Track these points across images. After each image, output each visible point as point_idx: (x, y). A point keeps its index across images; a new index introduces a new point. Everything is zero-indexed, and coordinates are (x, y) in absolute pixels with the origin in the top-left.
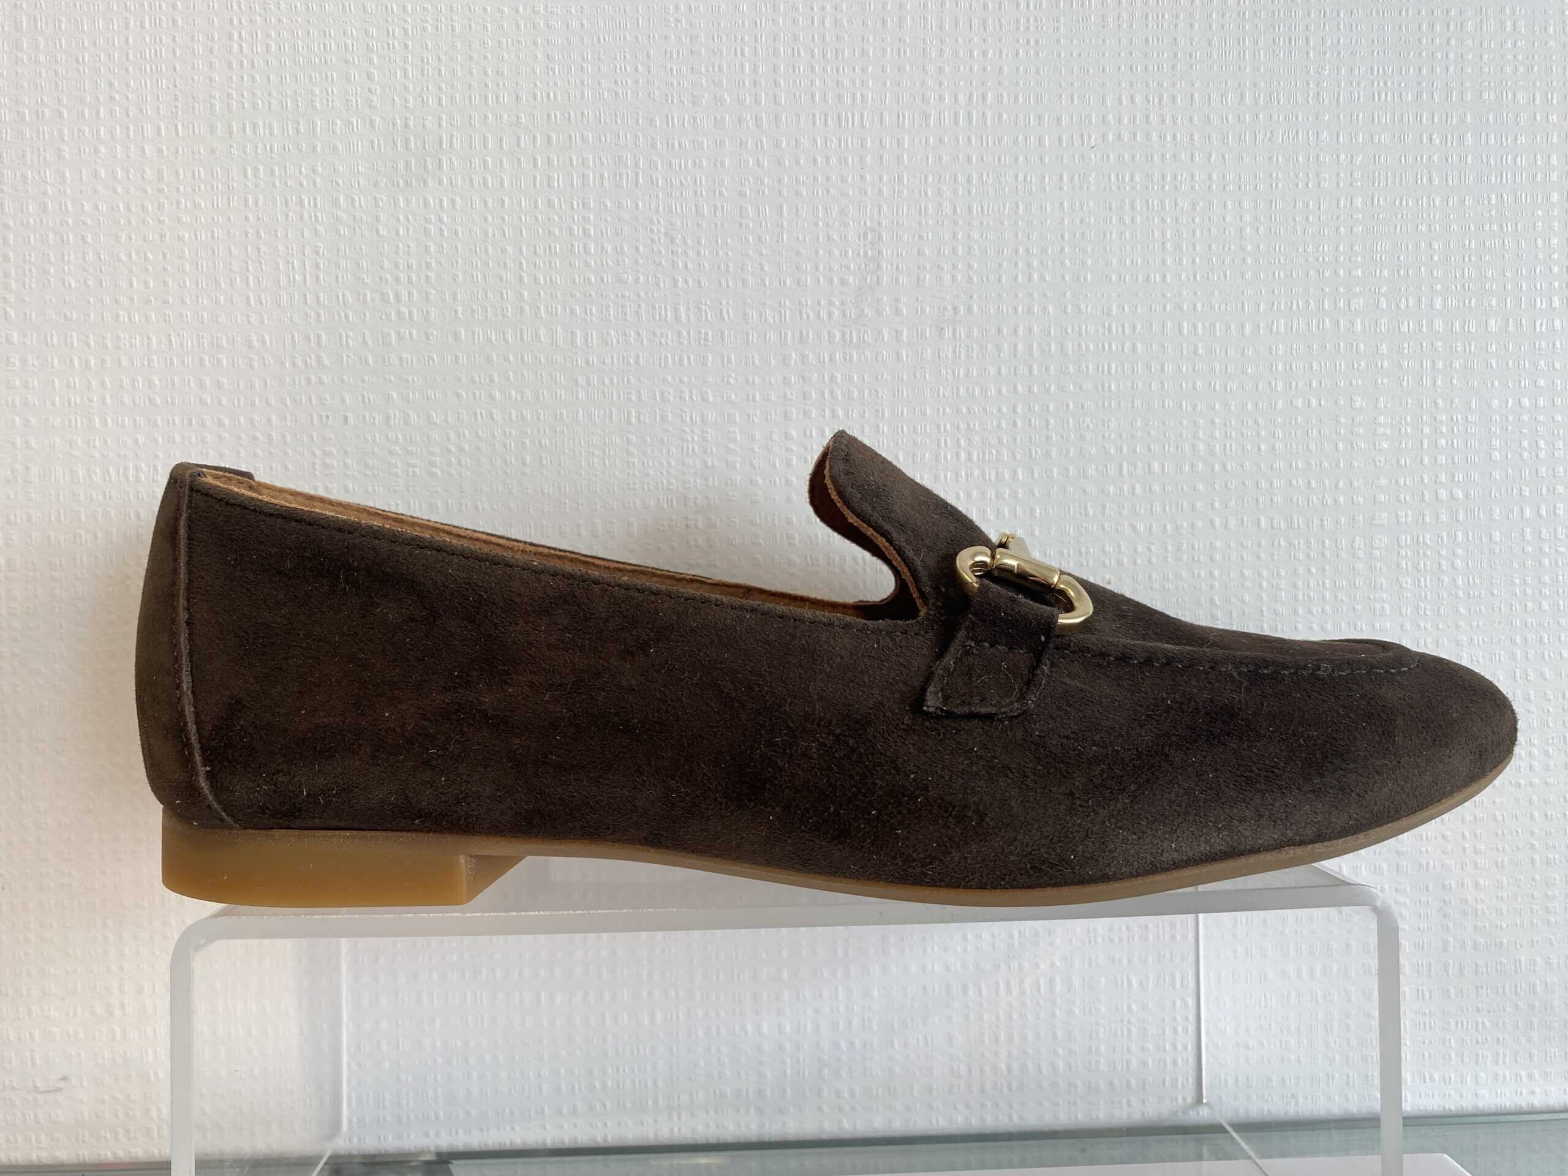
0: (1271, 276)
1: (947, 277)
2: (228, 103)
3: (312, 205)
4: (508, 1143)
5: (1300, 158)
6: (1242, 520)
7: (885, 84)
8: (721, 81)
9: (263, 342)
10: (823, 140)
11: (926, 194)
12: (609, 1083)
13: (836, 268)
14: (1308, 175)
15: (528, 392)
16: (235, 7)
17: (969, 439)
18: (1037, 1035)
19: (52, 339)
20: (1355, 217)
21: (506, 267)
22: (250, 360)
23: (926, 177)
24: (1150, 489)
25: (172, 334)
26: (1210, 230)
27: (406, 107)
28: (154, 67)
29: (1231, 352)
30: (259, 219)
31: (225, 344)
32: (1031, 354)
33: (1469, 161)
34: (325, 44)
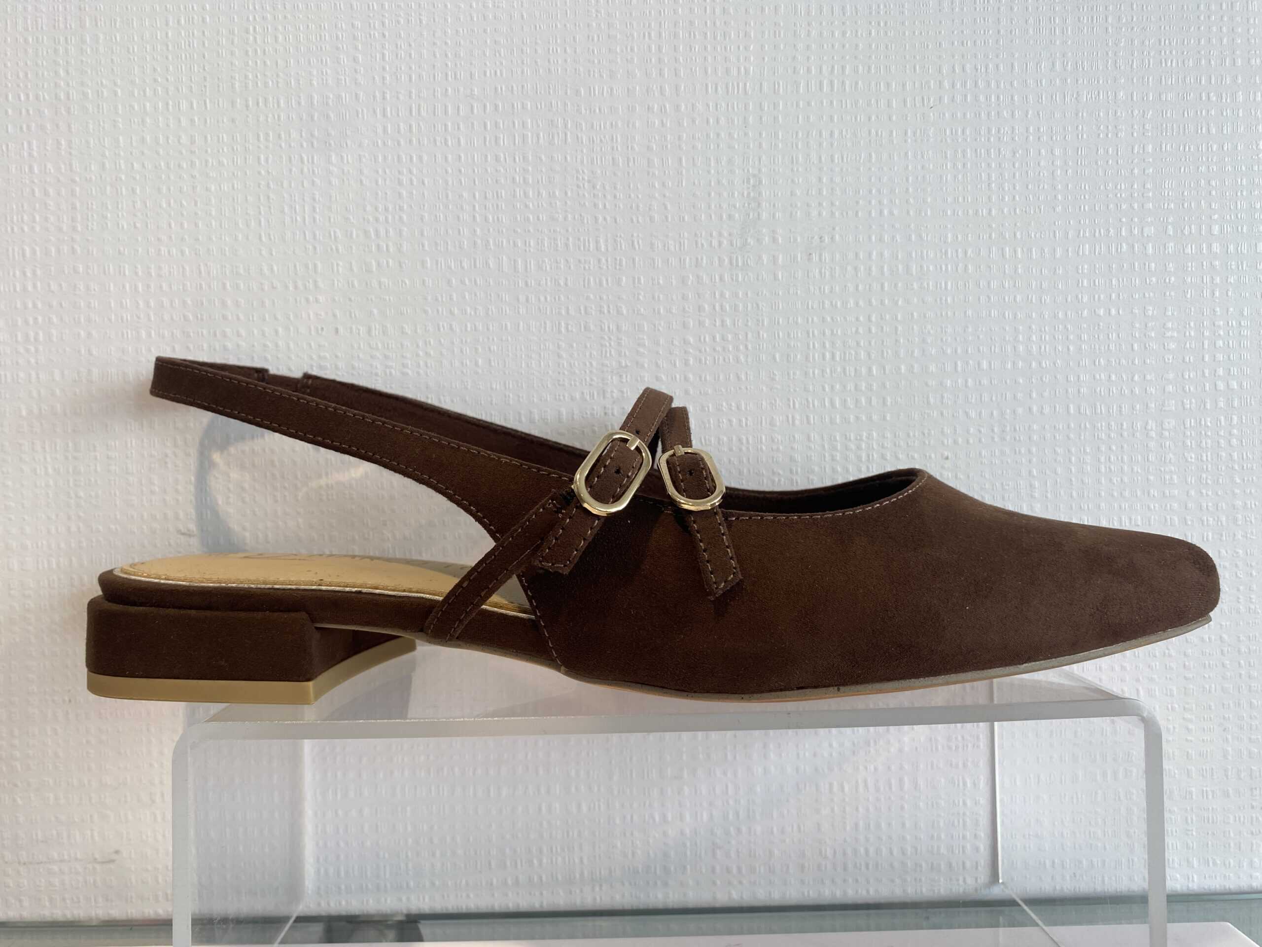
0: (1077, 210)
1: (814, 213)
2: (246, 83)
3: (310, 161)
4: (464, 907)
5: (1101, 114)
6: (1055, 407)
7: (764, 59)
8: (632, 59)
9: (272, 270)
10: (714, 105)
11: (797, 146)
12: (545, 861)
13: (725, 206)
14: (1108, 127)
15: (480, 308)
16: (251, 7)
17: (833, 343)
18: (889, 824)
19: (109, 269)
20: (1146, 160)
21: (462, 208)
22: (261, 284)
23: (797, 133)
24: (980, 382)
25: (202, 264)
26: (1027, 172)
27: (383, 83)
28: (188, 56)
29: (1045, 272)
30: (268, 172)
31: (242, 271)
32: (882, 273)
33: (1241, 115)
34: (320, 36)
